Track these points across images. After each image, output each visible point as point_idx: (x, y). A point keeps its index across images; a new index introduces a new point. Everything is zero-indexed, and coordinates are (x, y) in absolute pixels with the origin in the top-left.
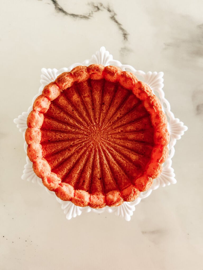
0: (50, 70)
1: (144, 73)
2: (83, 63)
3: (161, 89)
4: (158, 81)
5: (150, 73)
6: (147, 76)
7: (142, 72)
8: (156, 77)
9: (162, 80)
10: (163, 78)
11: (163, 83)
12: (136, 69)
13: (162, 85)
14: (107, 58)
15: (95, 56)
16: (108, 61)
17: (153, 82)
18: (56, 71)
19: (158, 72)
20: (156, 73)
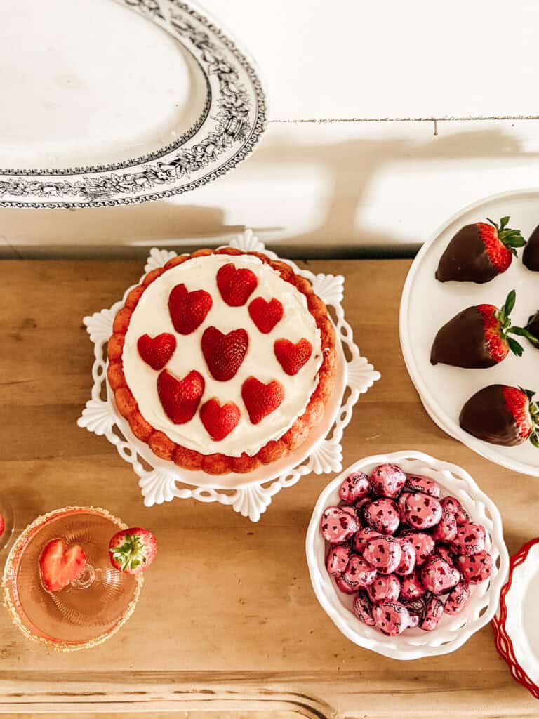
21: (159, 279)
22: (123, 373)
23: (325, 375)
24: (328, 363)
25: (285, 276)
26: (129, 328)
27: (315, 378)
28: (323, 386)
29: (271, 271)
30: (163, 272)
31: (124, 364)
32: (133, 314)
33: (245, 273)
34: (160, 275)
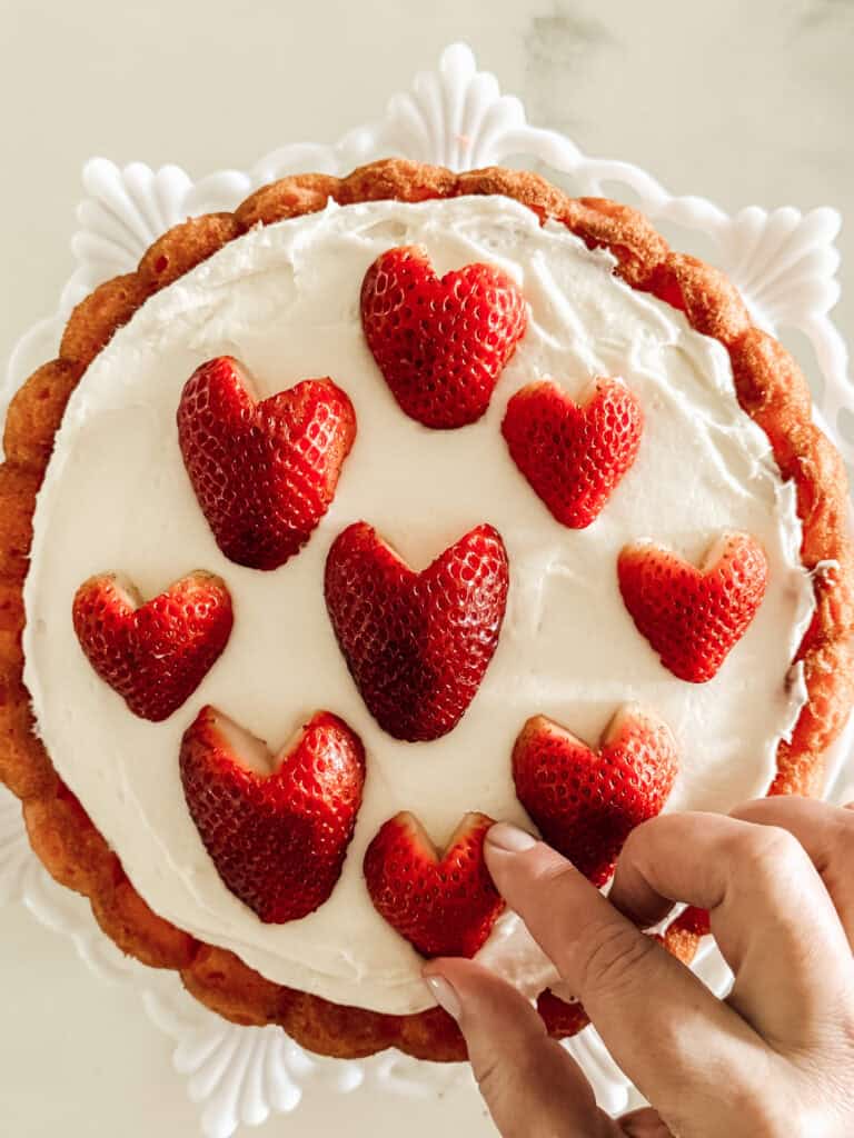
0: (141, 173)
1: (720, 216)
2: (340, 146)
3: (819, 317)
4: (807, 263)
5: (758, 215)
6: (737, 235)
7: (704, 210)
8: (791, 240)
9: (830, 260)
10: (836, 243)
11: (837, 276)
12: (669, 189)
13: (831, 293)
14: (490, 121)
15: (408, 106)
16: (497, 134)
17: (779, 270)
18: (178, 182)
19: (805, 210)
20: (791, 215)
21: (121, 333)
22: (40, 741)
23: (825, 666)
24: (835, 614)
25: (634, 272)
26: (35, 555)
27: (788, 683)
28: (822, 708)
29: (575, 252)
30: (139, 302)
31: (38, 705)
32: (41, 498)
33: (475, 285)
34: (125, 318)
